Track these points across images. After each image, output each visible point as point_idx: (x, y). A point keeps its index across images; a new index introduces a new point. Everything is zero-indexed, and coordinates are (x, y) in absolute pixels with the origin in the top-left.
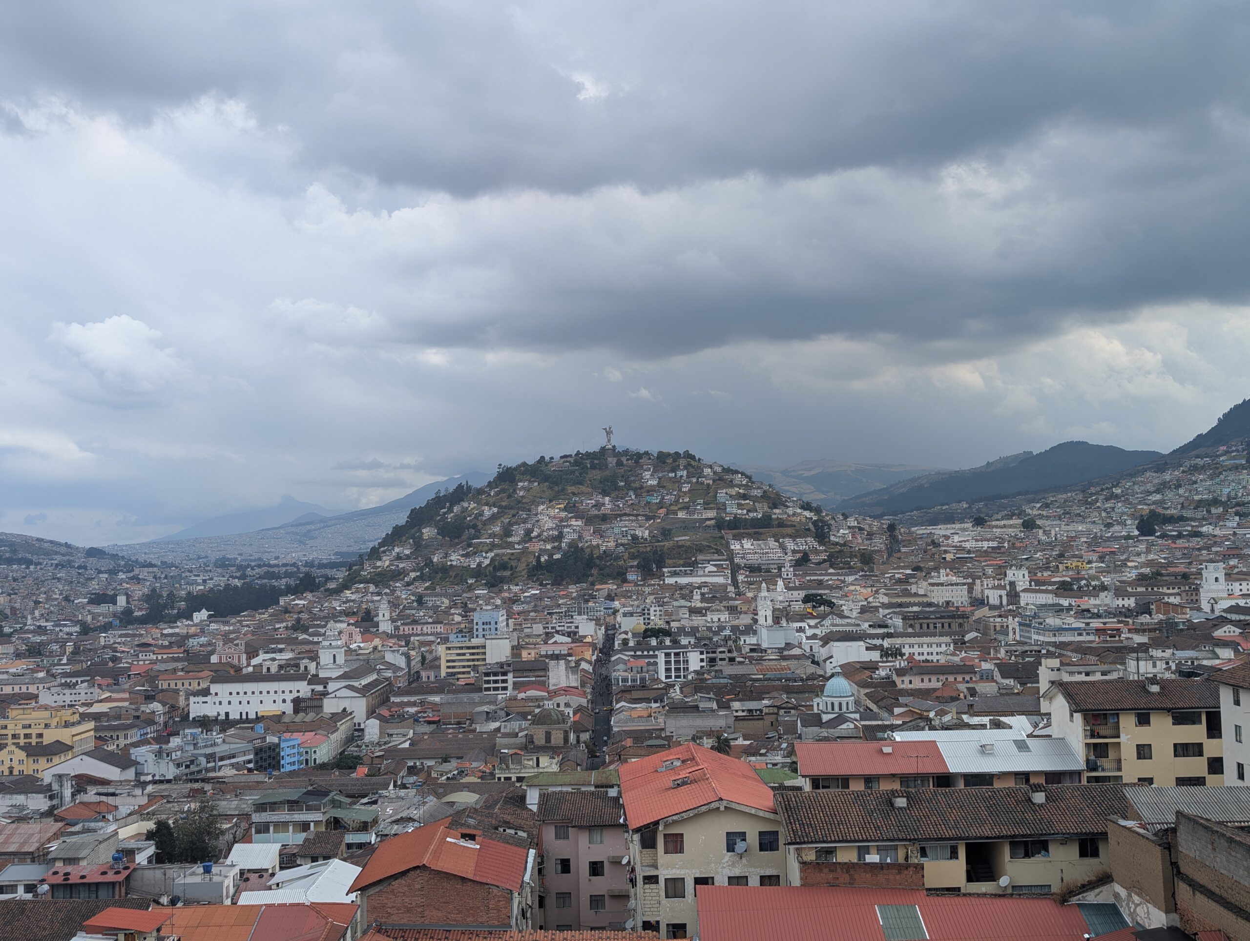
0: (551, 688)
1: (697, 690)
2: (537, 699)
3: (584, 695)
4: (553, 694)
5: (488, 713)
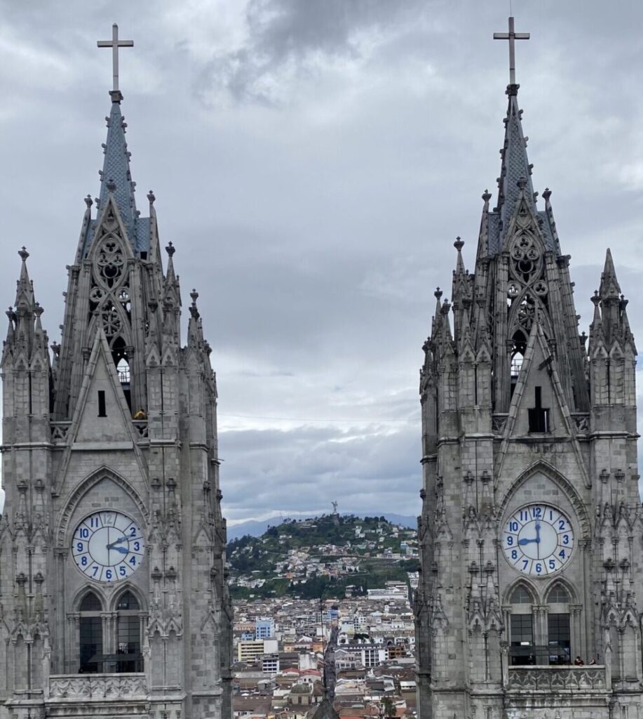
0: (301, 670)
1: (383, 672)
2: (293, 677)
3: (320, 675)
4: (302, 673)
5: (266, 684)
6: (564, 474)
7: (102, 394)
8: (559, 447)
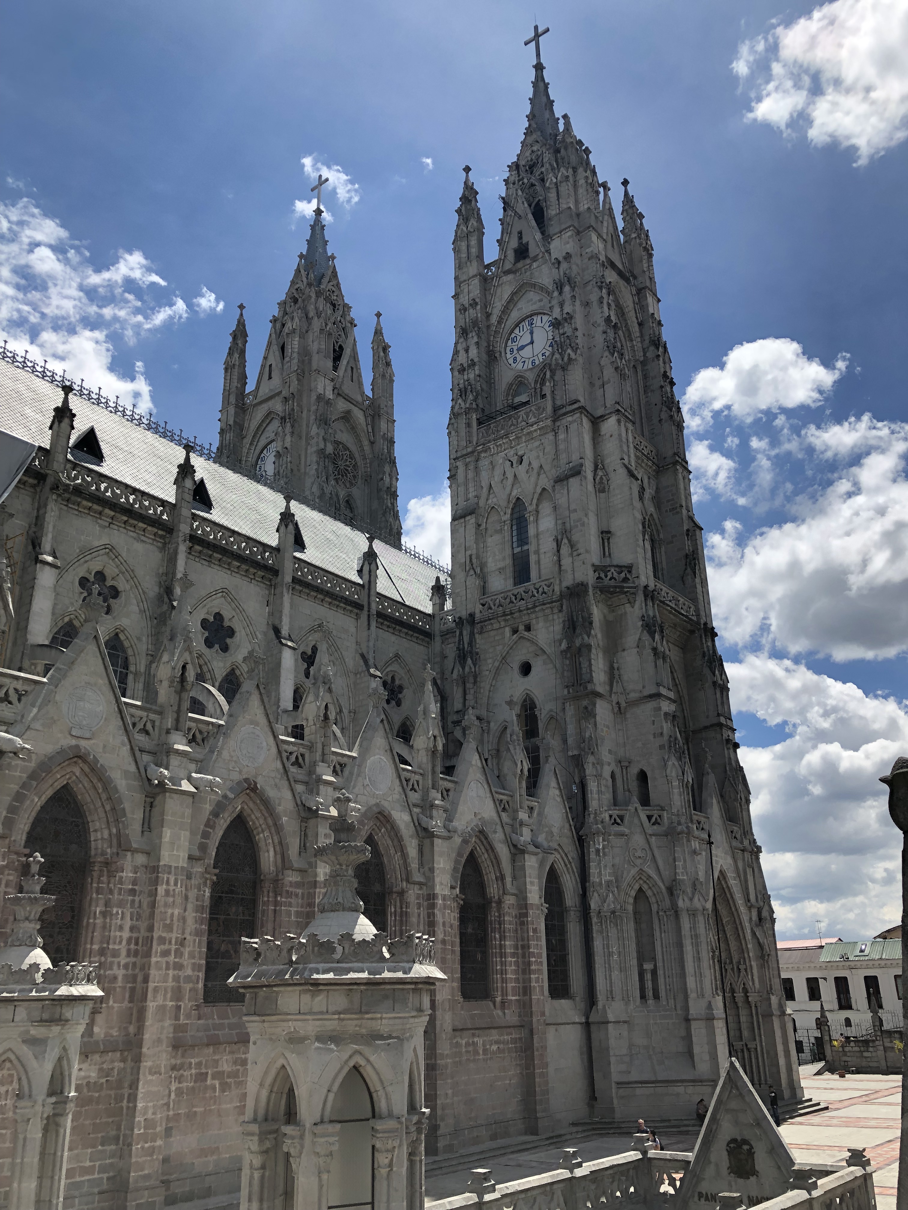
6: (540, 281)
7: (270, 366)
8: (535, 265)
